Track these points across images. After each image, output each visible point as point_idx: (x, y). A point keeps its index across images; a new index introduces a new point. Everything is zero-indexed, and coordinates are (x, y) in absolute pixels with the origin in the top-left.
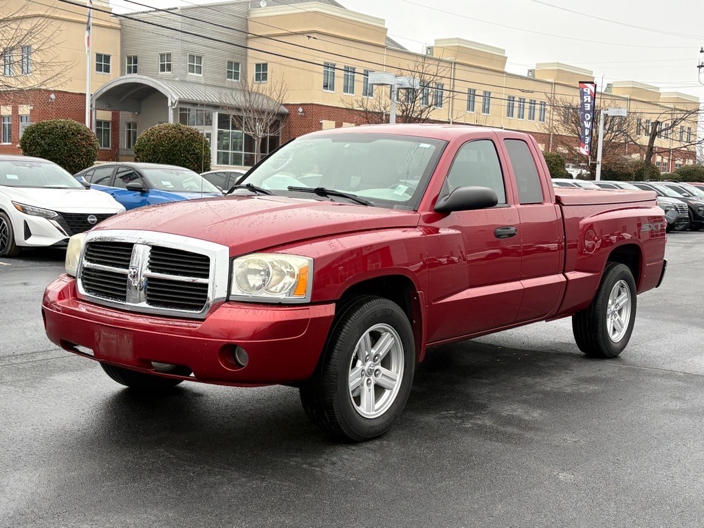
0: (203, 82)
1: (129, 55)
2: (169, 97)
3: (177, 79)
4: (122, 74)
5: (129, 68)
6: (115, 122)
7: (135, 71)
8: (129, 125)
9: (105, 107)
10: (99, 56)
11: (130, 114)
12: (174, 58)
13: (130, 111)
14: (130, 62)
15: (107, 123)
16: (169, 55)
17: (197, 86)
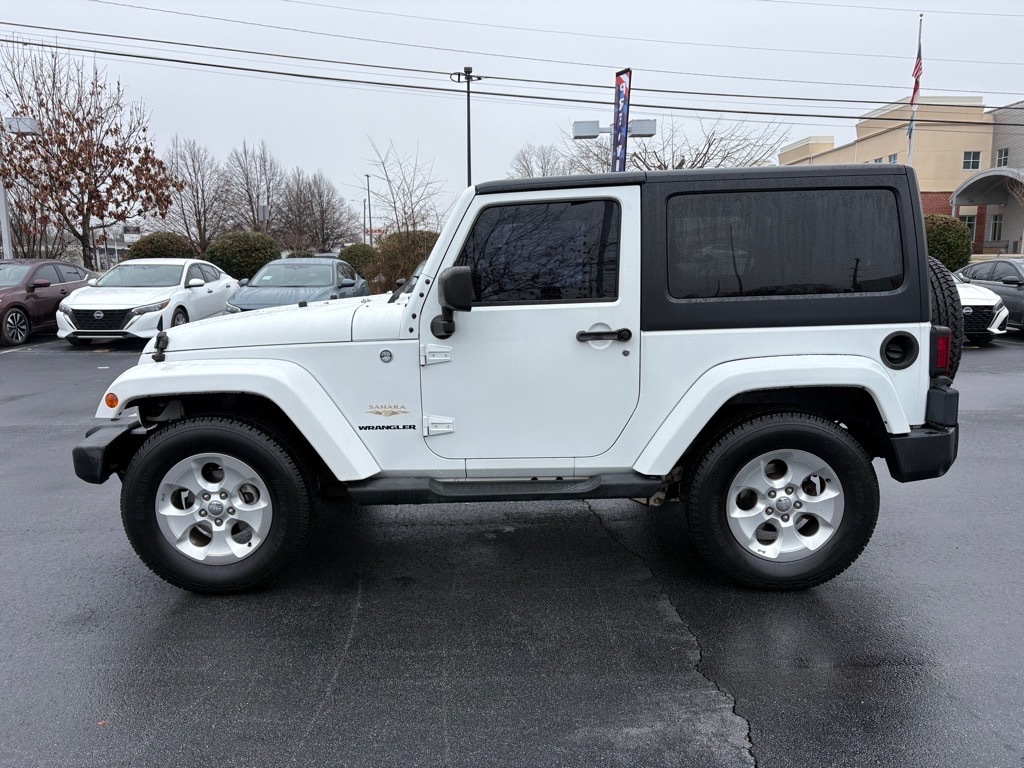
1: (1000, 148)
4: (993, 166)
5: (1000, 161)
6: (981, 216)
7: (1005, 164)
8: (996, 218)
9: (966, 202)
10: (967, 155)
11: (997, 206)
13: (996, 204)
14: (1000, 156)
15: (971, 218)
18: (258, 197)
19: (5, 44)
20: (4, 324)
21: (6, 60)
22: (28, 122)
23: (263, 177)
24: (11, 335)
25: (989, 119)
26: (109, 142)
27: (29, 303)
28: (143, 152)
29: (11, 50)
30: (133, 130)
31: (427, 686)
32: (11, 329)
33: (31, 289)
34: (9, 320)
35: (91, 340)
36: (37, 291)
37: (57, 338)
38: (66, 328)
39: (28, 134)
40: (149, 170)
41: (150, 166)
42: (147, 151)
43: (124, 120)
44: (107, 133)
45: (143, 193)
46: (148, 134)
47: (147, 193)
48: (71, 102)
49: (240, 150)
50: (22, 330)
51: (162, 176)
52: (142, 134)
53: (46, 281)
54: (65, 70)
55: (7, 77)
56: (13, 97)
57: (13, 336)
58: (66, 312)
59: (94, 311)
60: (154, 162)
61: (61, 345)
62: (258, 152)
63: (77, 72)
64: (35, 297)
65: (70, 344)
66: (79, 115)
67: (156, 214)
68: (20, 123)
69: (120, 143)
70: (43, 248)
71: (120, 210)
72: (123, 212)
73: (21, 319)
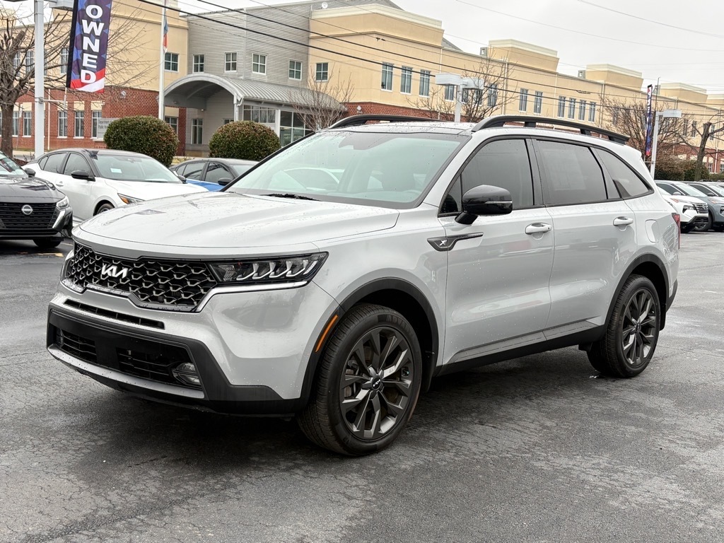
0: (266, 80)
1: (196, 54)
2: (235, 95)
3: (242, 77)
4: (190, 72)
5: (196, 68)
6: (182, 117)
7: (202, 70)
8: (195, 122)
9: (173, 103)
12: (239, 57)
13: (196, 108)
14: (196, 60)
15: (174, 119)
16: (234, 54)
17: (260, 84)
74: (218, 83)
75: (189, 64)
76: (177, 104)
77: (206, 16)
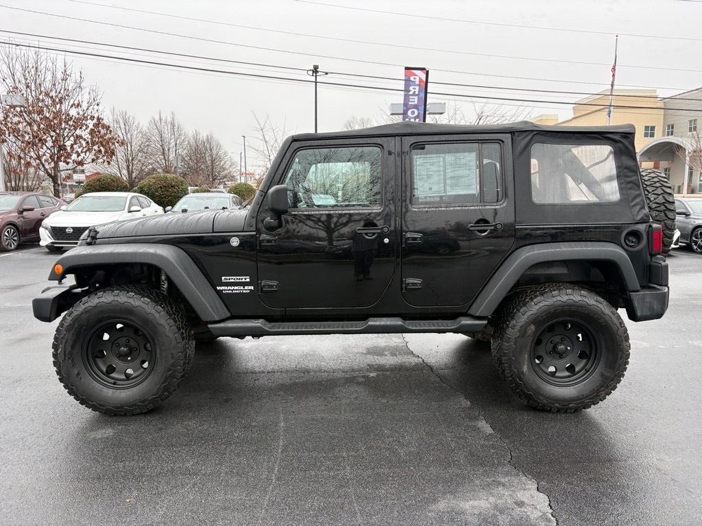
1: (668, 124)
2: (687, 148)
4: (664, 135)
5: (668, 132)
7: (672, 134)
8: (666, 170)
9: (646, 159)
10: (647, 128)
11: (666, 162)
12: (698, 122)
14: (669, 129)
16: (695, 120)
18: (169, 150)
19: (3, 45)
20: (2, 236)
21: (3, 55)
22: (18, 98)
23: (173, 137)
24: (7, 243)
25: (661, 105)
26: (73, 112)
27: (18, 221)
28: (95, 120)
29: (7, 49)
30: (90, 104)
31: (338, 475)
32: (7, 239)
33: (21, 212)
34: (6, 233)
35: (62, 247)
36: (25, 213)
37: (39, 246)
38: (46, 239)
39: (17, 106)
40: (100, 132)
41: (100, 128)
42: (99, 119)
43: (84, 98)
44: (72, 106)
45: (96, 147)
46: (100, 108)
47: (99, 147)
48: (47, 85)
49: (157, 118)
50: (14, 240)
51: (109, 136)
52: (96, 107)
53: (32, 207)
54: (44, 63)
55: (4, 67)
56: (8, 81)
57: (8, 245)
58: (47, 229)
59: (66, 228)
60: (104, 126)
61: (41, 251)
62: (169, 120)
63: (53, 64)
64: (23, 217)
65: (47, 250)
66: (53, 94)
67: (104, 161)
68: (13, 99)
69: (81, 113)
70: (25, 184)
71: (80, 158)
72: (82, 160)
73: (14, 233)
74: (676, 142)
75: (664, 131)
76: (650, 160)
77: (677, 97)
